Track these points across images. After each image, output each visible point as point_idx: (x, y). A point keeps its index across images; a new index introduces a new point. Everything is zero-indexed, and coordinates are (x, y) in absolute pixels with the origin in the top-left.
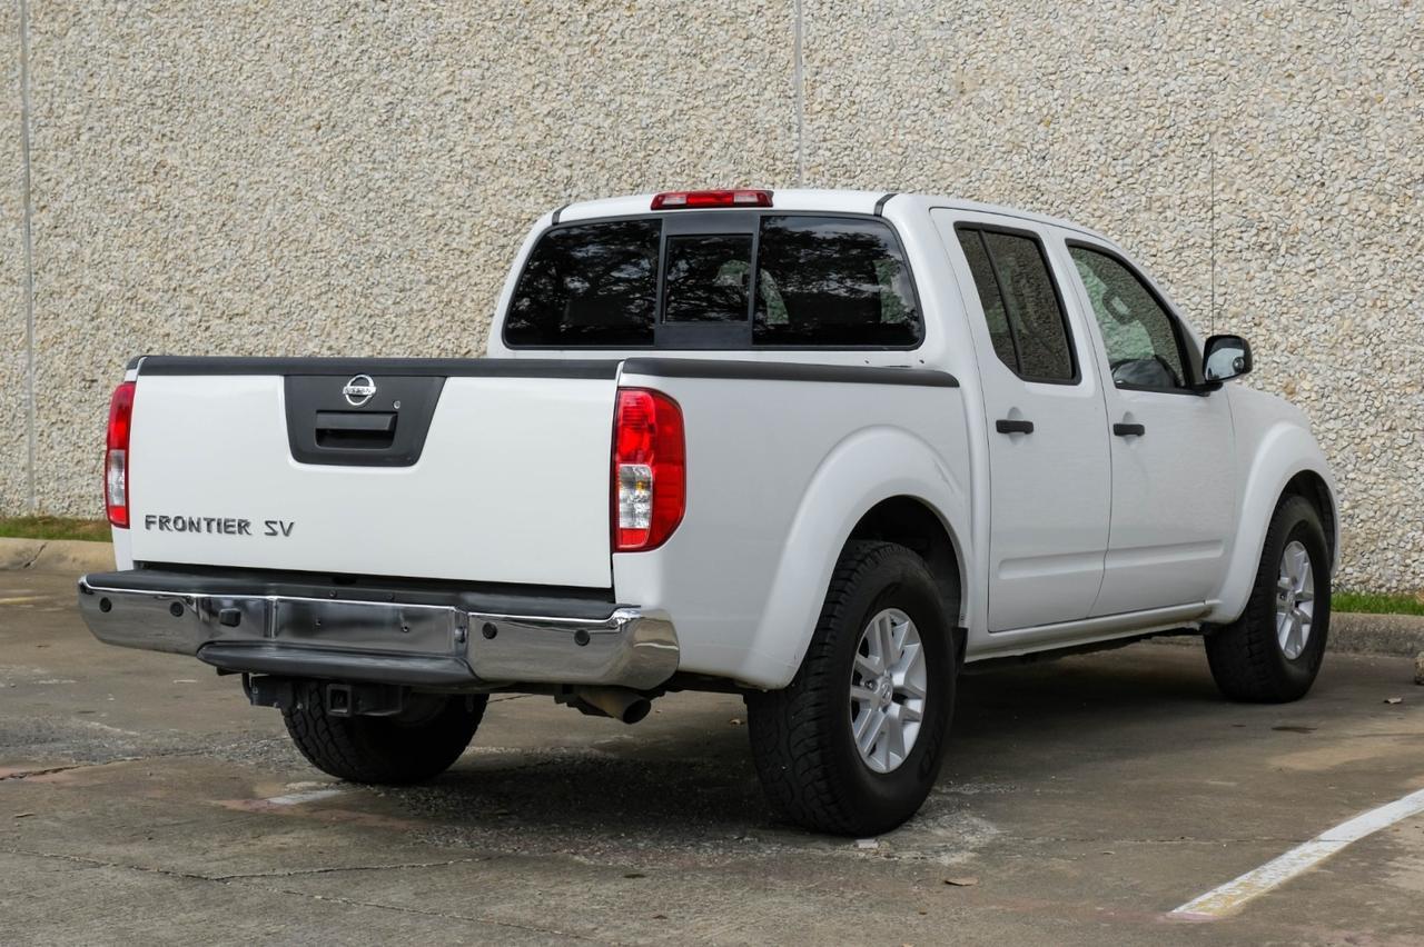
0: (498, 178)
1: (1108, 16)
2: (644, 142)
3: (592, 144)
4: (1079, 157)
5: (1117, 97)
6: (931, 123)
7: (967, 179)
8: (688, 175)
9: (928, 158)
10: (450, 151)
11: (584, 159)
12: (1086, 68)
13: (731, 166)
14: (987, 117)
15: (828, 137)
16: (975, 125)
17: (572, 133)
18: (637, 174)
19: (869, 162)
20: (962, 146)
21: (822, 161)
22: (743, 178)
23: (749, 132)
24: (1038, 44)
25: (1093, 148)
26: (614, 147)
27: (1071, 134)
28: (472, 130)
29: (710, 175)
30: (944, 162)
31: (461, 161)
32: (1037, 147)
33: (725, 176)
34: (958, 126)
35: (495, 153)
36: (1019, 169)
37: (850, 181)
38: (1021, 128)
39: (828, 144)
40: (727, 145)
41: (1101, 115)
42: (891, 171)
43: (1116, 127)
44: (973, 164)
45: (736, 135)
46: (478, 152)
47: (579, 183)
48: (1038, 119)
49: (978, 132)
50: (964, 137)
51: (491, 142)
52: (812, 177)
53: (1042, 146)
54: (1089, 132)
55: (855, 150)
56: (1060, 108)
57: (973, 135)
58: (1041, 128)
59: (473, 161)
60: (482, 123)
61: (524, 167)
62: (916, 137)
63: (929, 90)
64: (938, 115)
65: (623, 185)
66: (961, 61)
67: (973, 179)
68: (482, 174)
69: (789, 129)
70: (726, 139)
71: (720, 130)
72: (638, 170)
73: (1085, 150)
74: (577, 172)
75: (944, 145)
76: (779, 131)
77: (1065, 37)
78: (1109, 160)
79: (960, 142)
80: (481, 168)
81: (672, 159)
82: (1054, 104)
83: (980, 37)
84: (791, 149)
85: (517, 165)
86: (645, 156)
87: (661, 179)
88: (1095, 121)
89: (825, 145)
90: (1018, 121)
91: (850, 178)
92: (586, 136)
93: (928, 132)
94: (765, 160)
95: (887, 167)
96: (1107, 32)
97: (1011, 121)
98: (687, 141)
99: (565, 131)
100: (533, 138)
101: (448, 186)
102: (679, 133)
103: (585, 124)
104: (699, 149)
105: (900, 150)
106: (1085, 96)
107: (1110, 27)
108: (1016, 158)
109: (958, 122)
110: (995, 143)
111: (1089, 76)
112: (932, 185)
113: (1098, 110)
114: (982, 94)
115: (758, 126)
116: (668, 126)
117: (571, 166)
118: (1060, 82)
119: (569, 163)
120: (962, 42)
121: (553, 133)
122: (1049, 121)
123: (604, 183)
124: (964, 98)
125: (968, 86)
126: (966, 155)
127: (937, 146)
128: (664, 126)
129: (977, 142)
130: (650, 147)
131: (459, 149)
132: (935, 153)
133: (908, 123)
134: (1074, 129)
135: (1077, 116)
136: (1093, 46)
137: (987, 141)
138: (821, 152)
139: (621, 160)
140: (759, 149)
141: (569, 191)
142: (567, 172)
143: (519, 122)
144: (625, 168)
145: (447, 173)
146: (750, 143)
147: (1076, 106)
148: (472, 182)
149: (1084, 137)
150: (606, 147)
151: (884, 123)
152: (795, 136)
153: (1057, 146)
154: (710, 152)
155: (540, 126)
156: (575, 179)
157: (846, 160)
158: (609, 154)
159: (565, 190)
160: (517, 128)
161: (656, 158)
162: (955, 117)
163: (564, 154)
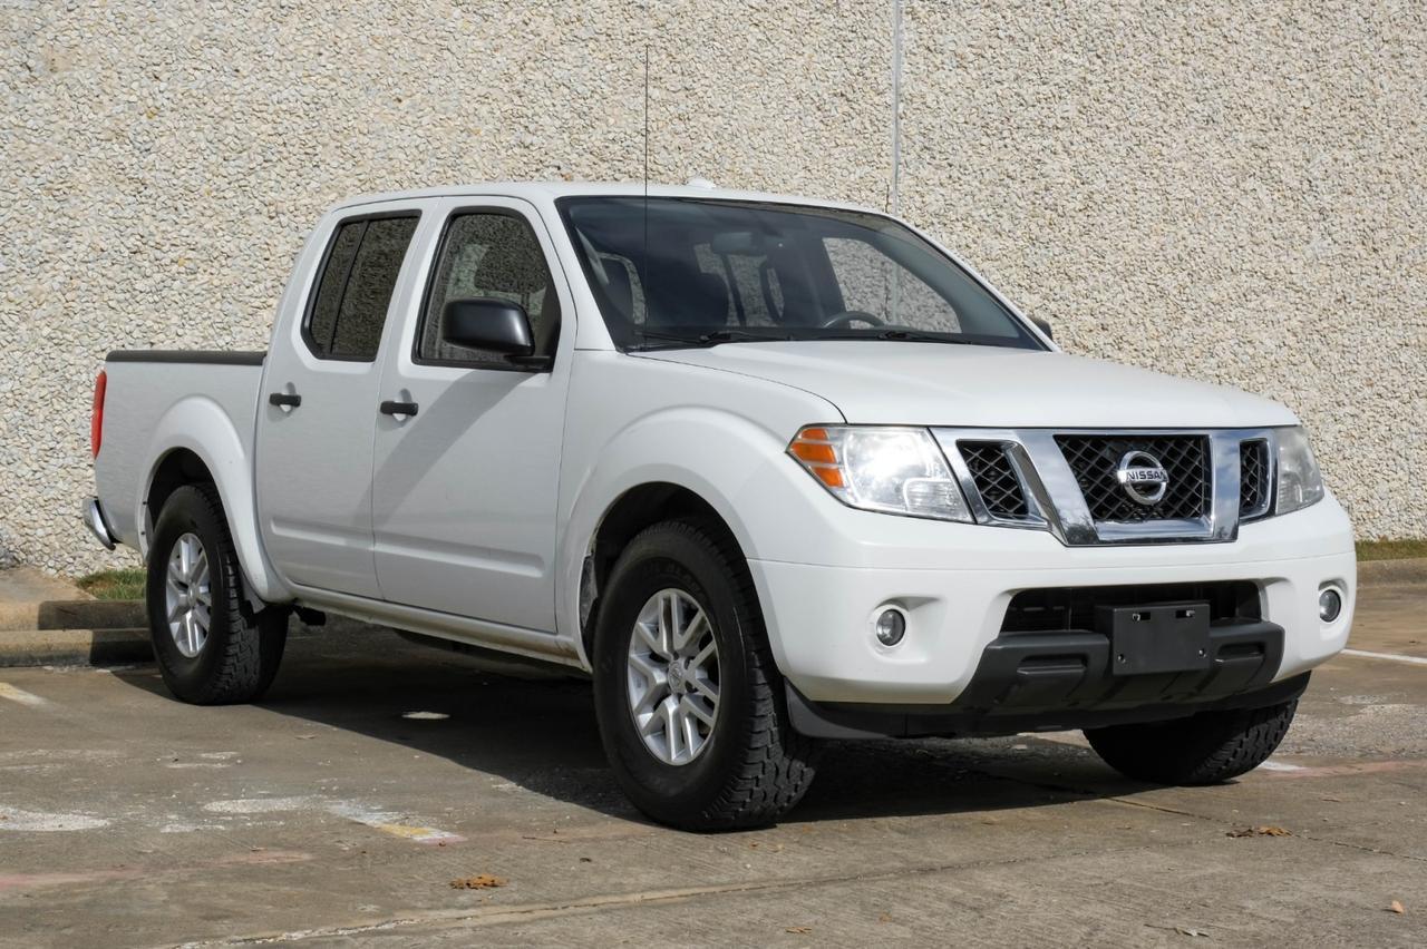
1: (218, 14)
4: (188, 155)
5: (227, 98)
6: (12, 99)
7: (58, 164)
9: (12, 138)
12: (194, 65)
14: (82, 100)
16: (67, 107)
20: (53, 127)
24: (141, 32)
25: (203, 145)
27: (178, 129)
30: (28, 143)
32: (139, 139)
34: (47, 106)
36: (120, 159)
38: (122, 116)
41: (212, 114)
43: (226, 127)
44: (65, 148)
48: (142, 110)
49: (71, 115)
50: (54, 118)
53: (146, 138)
54: (199, 130)
56: (165, 101)
57: (65, 118)
58: (144, 119)
63: (10, 62)
64: (22, 91)
66: (50, 35)
67: (66, 164)
73: (193, 147)
75: (30, 124)
77: (170, 29)
78: (221, 160)
79: (49, 122)
82: (159, 97)
83: (73, 14)
88: (205, 119)
90: (120, 109)
96: (217, 32)
97: (109, 108)
106: (194, 93)
107: (220, 26)
108: (116, 147)
109: (46, 101)
110: (92, 129)
111: (197, 73)
113: (208, 108)
114: (76, 75)
118: (167, 75)
120: (52, 15)
122: (155, 112)
124: (56, 77)
125: (59, 64)
126: (58, 137)
127: (21, 124)
129: (71, 126)
132: (18, 132)
134: (182, 124)
135: (186, 111)
136: (202, 43)
137: (83, 126)
147: (184, 101)
149: (193, 134)
153: (163, 140)
162: (43, 95)
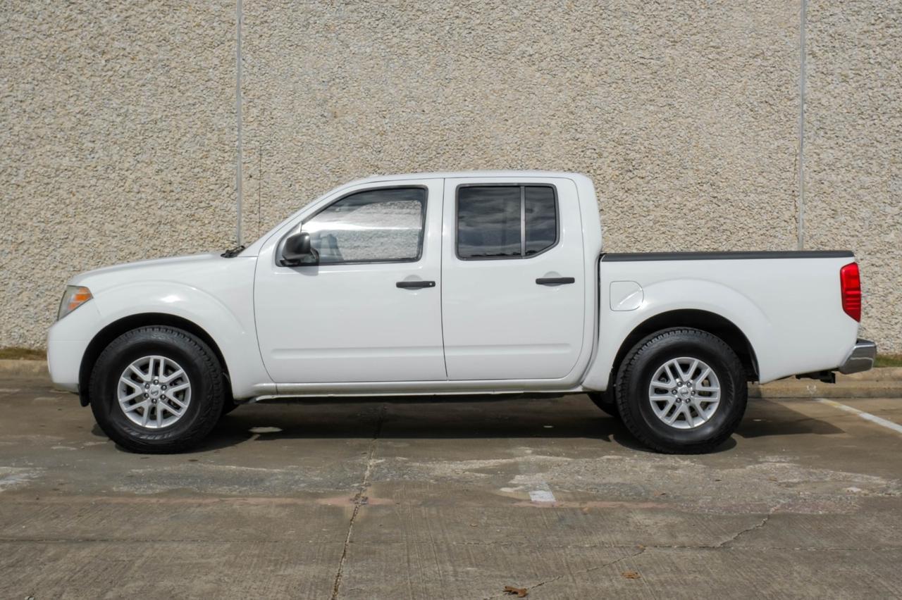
0: (44, 146)
1: (414, 85)
2: (143, 131)
3: (108, 130)
4: (399, 152)
5: (419, 125)
6: (317, 131)
7: (337, 160)
8: (170, 150)
9: (316, 149)
10: (10, 129)
11: (103, 138)
12: (402, 109)
13: (198, 147)
14: (349, 130)
15: (257, 135)
16: (342, 133)
17: (95, 124)
18: (138, 148)
19: (282, 149)
20: (335, 143)
21: (254, 147)
22: (205, 153)
23: (209, 130)
24: (377, 96)
25: (406, 148)
26: (123, 133)
27: (394, 141)
28: (25, 119)
29: (184, 151)
30: (324, 151)
31: (18, 135)
32: (376, 146)
33: (194, 152)
34: (332, 133)
35: (42, 132)
36: (366, 156)
37: (270, 158)
38: (368, 136)
39: (258, 139)
40: (195, 136)
41: (411, 133)
42: (293, 154)
43: (418, 139)
44: (341, 153)
45: (200, 131)
46: (30, 130)
47: (99, 151)
48: (377, 133)
49: (344, 137)
50: (336, 139)
51: (40, 125)
52: (248, 155)
53: (379, 146)
54: (404, 140)
55: (274, 142)
56: (388, 128)
57: (341, 138)
58: (378, 137)
59: (26, 135)
60: (33, 115)
61: (63, 140)
62: (309, 138)
63: (316, 115)
64: (321, 127)
65: (128, 153)
66: (334, 101)
67: (341, 160)
68: (33, 143)
69: (233, 129)
70: (194, 133)
71: (191, 128)
72: (139, 146)
73: (402, 149)
74: (98, 145)
75: (325, 142)
76: (226, 130)
77: (391, 94)
78: (415, 154)
79: (334, 141)
80: (32, 140)
81: (160, 141)
82: (385, 126)
83: (345, 91)
84: (234, 140)
85: (57, 139)
86: (143, 139)
87: (153, 152)
88: (407, 135)
89: (255, 139)
90: (366, 133)
91: (270, 156)
92: (105, 126)
93: (316, 135)
94: (218, 145)
95: (292, 152)
96: (414, 93)
97: (361, 133)
98: (170, 132)
99: (90, 123)
100: (68, 125)
101: (8, 148)
102: (165, 128)
103: (103, 119)
104: (177, 137)
105: (300, 144)
106: (402, 123)
107: (415, 90)
108: (364, 151)
109: (332, 131)
110: (353, 143)
111: (404, 114)
112: (318, 161)
113: (409, 130)
114: (346, 118)
115: (214, 127)
116: (158, 123)
117: (94, 141)
118: (388, 116)
119: (92, 140)
120: (335, 92)
121: (82, 123)
122: (383, 133)
123: (116, 152)
124: (336, 120)
125: (338, 114)
126: (337, 148)
127: (321, 143)
128: (156, 123)
129: (343, 142)
130: (146, 134)
131: (17, 128)
132: (319, 146)
133: (304, 130)
134: (396, 138)
135: (398, 132)
136: (406, 99)
137: (349, 142)
138: (252, 142)
139: (127, 140)
140: (215, 139)
141: (92, 155)
142: (91, 145)
143: (58, 115)
144: (130, 144)
145: (8, 141)
146: (209, 135)
147: (398, 127)
148: (26, 147)
149: (401, 143)
150: (117, 132)
151: (290, 129)
152: (237, 133)
153: (387, 146)
154: (184, 139)
155: (73, 119)
156: (96, 149)
157: (268, 147)
158: (118, 137)
159: (90, 155)
160: (57, 119)
161: (150, 140)
162: (331, 129)
163: (90, 135)
